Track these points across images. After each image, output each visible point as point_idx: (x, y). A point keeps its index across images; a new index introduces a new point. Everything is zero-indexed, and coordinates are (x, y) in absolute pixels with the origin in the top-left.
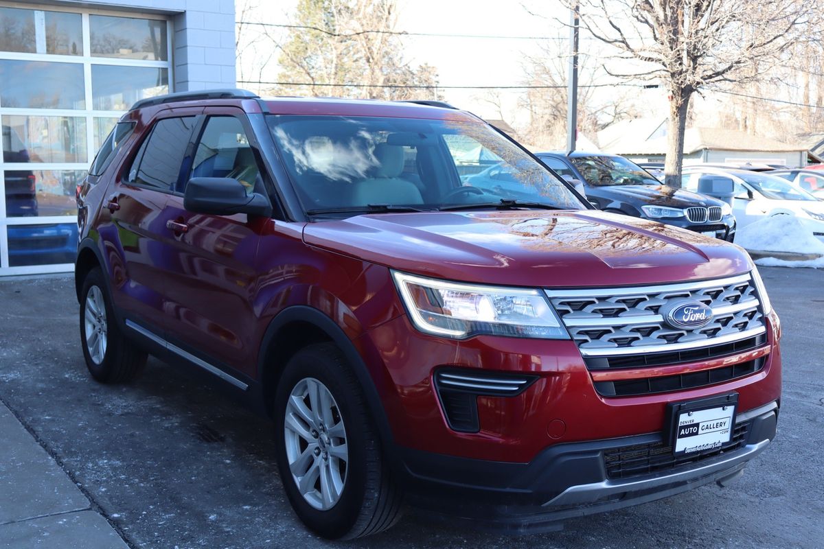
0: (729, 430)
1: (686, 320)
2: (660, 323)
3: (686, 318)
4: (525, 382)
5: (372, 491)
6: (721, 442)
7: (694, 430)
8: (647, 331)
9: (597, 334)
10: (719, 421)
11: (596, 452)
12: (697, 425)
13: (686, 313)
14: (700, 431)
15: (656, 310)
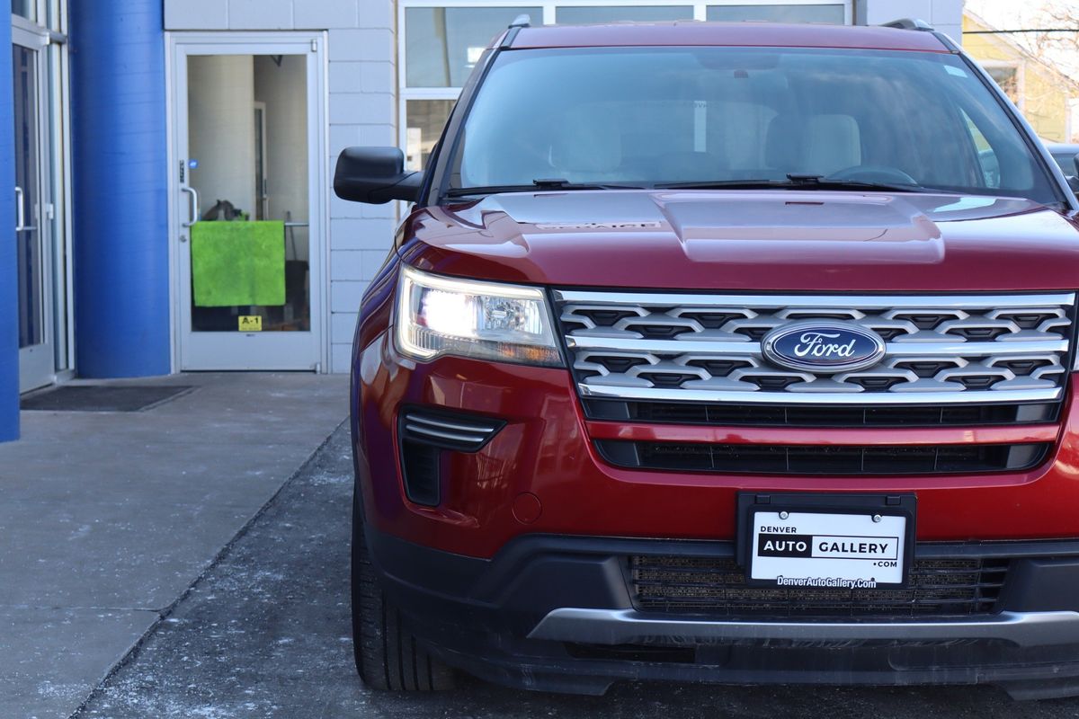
0: (900, 562)
1: (801, 354)
2: (754, 356)
3: (800, 350)
4: (491, 430)
5: (371, 626)
6: (877, 580)
7: (801, 547)
8: (721, 368)
9: (619, 364)
10: (868, 541)
11: (604, 556)
12: (808, 539)
13: (803, 340)
14: (815, 551)
15: (756, 335)
